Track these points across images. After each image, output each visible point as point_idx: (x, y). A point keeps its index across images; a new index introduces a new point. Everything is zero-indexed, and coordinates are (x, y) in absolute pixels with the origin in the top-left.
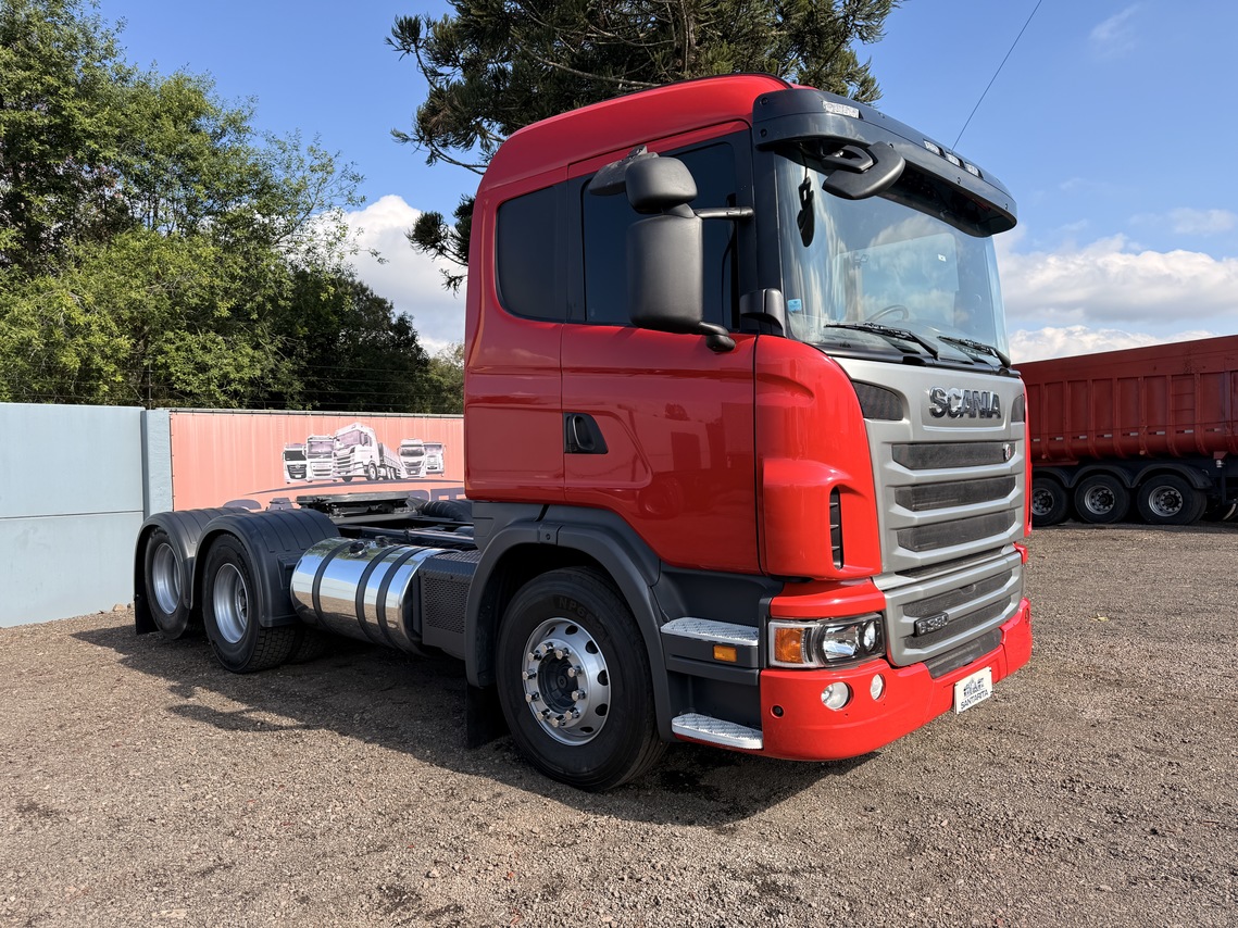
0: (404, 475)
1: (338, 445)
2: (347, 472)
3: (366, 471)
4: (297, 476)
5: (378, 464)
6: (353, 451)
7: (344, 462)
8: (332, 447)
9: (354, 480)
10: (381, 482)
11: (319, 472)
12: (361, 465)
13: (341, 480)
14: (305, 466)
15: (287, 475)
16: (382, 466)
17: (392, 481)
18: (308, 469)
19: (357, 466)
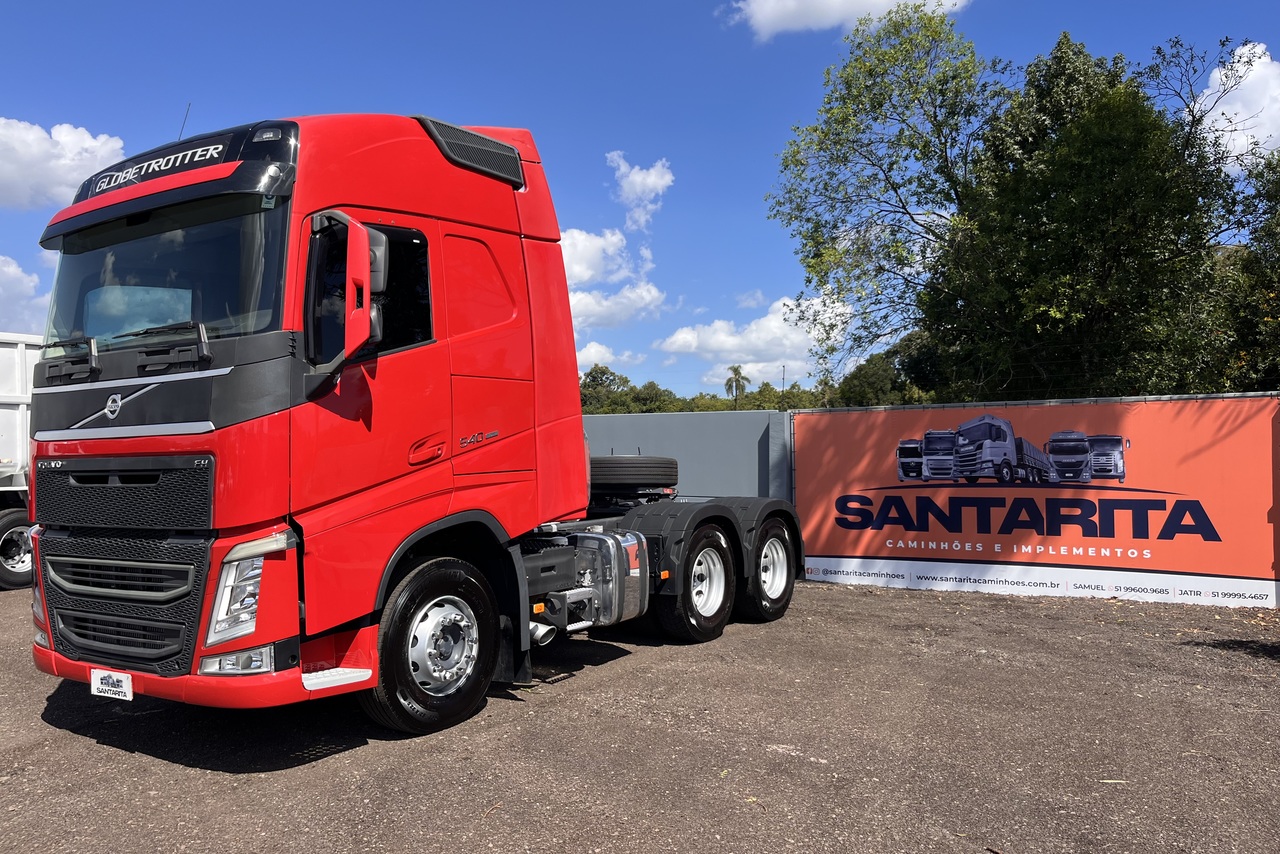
0: (1053, 476)
1: (961, 441)
2: (975, 471)
3: (996, 472)
4: (911, 474)
5: (1014, 463)
6: (980, 447)
7: (968, 461)
8: (953, 441)
9: (980, 481)
10: (1018, 486)
11: (937, 470)
12: (990, 465)
13: (962, 481)
14: (921, 463)
15: (901, 473)
16: (1019, 466)
17: (1034, 485)
18: (924, 468)
19: (984, 465)
